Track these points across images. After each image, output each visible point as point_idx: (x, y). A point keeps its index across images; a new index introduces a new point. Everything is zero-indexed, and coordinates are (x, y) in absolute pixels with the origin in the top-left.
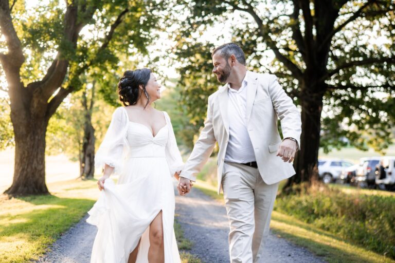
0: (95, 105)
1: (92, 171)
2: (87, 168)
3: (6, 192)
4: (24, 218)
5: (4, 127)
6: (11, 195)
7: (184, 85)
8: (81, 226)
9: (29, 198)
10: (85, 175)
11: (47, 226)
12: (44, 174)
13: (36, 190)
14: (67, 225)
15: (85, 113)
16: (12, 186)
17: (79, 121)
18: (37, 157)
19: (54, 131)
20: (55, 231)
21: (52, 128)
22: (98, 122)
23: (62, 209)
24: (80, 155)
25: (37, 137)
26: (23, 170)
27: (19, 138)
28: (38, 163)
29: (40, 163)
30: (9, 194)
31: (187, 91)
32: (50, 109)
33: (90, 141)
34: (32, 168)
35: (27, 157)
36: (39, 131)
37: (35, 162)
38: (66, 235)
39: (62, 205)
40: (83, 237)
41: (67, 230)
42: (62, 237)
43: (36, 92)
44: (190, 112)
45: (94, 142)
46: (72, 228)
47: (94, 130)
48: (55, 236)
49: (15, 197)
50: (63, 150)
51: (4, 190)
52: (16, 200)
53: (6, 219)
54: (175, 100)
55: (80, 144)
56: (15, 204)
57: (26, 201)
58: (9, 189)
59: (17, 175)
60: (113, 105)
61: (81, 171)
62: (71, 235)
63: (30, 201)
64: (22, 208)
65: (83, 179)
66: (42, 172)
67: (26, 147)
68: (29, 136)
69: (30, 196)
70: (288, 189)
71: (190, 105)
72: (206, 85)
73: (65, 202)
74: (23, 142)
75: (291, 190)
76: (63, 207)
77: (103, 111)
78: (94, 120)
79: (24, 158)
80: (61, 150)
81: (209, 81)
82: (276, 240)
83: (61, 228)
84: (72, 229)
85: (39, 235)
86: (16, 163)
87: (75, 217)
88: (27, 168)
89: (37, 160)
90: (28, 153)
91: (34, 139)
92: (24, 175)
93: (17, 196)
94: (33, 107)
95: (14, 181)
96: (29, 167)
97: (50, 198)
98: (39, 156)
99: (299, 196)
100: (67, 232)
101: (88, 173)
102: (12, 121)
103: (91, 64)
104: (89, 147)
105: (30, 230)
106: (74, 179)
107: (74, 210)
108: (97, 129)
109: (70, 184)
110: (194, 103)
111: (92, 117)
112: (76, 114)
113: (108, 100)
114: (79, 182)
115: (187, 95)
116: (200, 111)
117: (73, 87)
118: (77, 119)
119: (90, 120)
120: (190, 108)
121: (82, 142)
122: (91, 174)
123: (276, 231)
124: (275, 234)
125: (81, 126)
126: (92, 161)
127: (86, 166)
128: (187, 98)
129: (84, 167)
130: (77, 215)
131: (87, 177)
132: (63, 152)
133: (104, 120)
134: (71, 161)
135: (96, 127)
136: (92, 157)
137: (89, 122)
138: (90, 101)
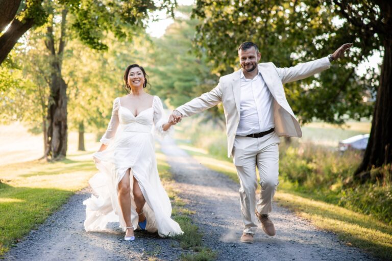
0: (65, 49)
1: (63, 148)
2: (56, 144)
7: (203, 15)
8: (48, 229)
10: (52, 153)
14: (26, 228)
15: (52, 59)
17: (42, 72)
19: (4, 87)
20: (7, 236)
22: (71, 74)
23: (18, 203)
24: (44, 122)
31: (207, 25)
33: (59, 102)
38: (25, 242)
39: (18, 198)
41: (25, 234)
44: (211, 57)
45: (66, 104)
46: (33, 231)
47: (65, 86)
48: (8, 243)
50: (18, 117)
55: (44, 106)
60: (95, 48)
61: (46, 147)
62: (31, 242)
65: (49, 160)
70: (362, 174)
71: (211, 46)
72: (236, 17)
73: (23, 193)
75: (368, 176)
76: (20, 201)
77: (79, 58)
78: (65, 70)
80: (15, 116)
81: (241, 9)
82: (345, 250)
83: (17, 232)
84: (34, 233)
87: (37, 216)
99: (381, 185)
101: (57, 151)
104: (58, 112)
106: (35, 160)
107: (36, 205)
108: (71, 84)
109: (29, 168)
110: (218, 43)
111: (63, 66)
112: (38, 61)
113: (86, 39)
114: (43, 164)
115: (207, 30)
116: (227, 55)
117: (33, 19)
118: (40, 69)
119: (59, 70)
120: (212, 51)
121: (47, 103)
122: (61, 152)
123: (344, 237)
124: (343, 241)
125: (46, 80)
126: (62, 132)
127: (53, 140)
128: (207, 36)
129: (50, 143)
130: (40, 212)
131: (55, 157)
132: (19, 120)
133: (81, 70)
134: (31, 133)
135: (69, 81)
136: (63, 127)
137: (58, 74)
138: (59, 42)
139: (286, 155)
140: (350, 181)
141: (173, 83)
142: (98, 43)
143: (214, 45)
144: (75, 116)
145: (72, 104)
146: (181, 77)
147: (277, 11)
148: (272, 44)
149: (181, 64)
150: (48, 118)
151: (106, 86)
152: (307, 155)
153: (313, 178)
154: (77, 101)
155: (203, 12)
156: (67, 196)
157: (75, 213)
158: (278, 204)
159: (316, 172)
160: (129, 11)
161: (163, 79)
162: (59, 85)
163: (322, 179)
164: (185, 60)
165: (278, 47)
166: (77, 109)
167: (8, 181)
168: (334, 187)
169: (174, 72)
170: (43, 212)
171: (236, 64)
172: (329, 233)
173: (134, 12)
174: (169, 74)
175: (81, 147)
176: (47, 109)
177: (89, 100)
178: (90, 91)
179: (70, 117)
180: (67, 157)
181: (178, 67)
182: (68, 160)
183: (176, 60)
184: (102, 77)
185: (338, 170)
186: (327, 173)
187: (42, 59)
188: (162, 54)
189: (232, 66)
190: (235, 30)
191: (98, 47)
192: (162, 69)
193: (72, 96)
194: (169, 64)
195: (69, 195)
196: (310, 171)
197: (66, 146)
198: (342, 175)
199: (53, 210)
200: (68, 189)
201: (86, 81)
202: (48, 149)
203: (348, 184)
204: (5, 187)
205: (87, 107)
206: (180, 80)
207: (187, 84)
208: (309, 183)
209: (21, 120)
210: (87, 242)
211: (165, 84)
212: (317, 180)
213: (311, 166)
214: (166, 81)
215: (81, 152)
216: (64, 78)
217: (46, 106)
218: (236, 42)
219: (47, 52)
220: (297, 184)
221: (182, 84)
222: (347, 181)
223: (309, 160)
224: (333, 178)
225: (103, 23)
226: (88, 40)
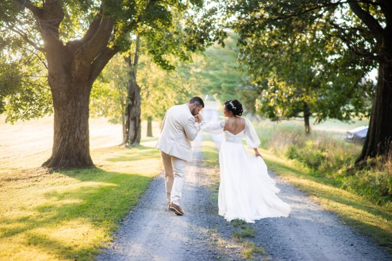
0: (139, 61)
1: (137, 137)
2: (132, 134)
3: (45, 165)
4: (75, 198)
5: (40, 90)
6: (51, 169)
7: (245, 44)
8: (141, 210)
9: (72, 172)
10: (129, 141)
11: (105, 209)
12: (88, 145)
13: (78, 162)
14: (126, 209)
15: (129, 70)
16: (51, 158)
17: (121, 78)
18: (80, 126)
19: (97, 95)
20: (115, 216)
21: (94, 91)
22: (144, 81)
23: (114, 187)
24: (123, 117)
25: (79, 104)
26: (64, 140)
27: (59, 105)
28: (80, 132)
29: (84, 132)
30: (49, 167)
32: (94, 72)
33: (135, 102)
34: (74, 138)
35: (69, 125)
36: (81, 97)
37: (78, 132)
38: (128, 221)
39: (113, 183)
40: (145, 222)
41: (127, 214)
42: (123, 222)
43: (78, 52)
44: (251, 72)
45: (140, 103)
46: (131, 212)
47: (139, 89)
48: (117, 221)
49: (56, 170)
51: (43, 163)
52: (58, 174)
53: (54, 198)
54: (232, 51)
55: (123, 105)
56: (58, 180)
57: (70, 176)
58: (49, 161)
59: (58, 146)
60: (165, 69)
61: (124, 137)
63: (73, 176)
64: (67, 185)
65: (127, 147)
66: (86, 142)
67: (68, 115)
68: (70, 102)
69: (73, 170)
70: (361, 163)
71: (250, 63)
72: (269, 42)
73: (116, 177)
74: (64, 109)
75: (365, 164)
76: (115, 185)
78: (139, 78)
79: (65, 127)
80: (101, 113)
82: (341, 227)
84: (132, 213)
85: (101, 221)
86: (55, 133)
87: (131, 199)
88: (68, 138)
89: (80, 130)
90: (70, 121)
91: (76, 105)
92: (65, 146)
93: (59, 170)
94: (74, 70)
95: (53, 152)
96: (71, 137)
97: (96, 172)
98: (82, 125)
99: (374, 172)
100: (127, 217)
101: (133, 139)
102: (50, 84)
103: (139, 21)
104: (134, 110)
105: (89, 214)
106: (116, 146)
107: (128, 190)
108: (143, 87)
109: (112, 153)
110: (256, 62)
111: (137, 74)
112: (118, 70)
113: (159, 62)
114: (123, 149)
115: (248, 53)
116: (263, 70)
117: (119, 47)
118: (120, 77)
119: (135, 78)
120: (251, 67)
121: (125, 102)
122: (136, 141)
123: (341, 217)
124: (340, 220)
125: (125, 85)
126: (137, 125)
127: (130, 131)
128: (248, 57)
129: (127, 133)
130: (132, 196)
131: (132, 144)
132: (104, 115)
133: (151, 77)
134: (110, 123)
135: (142, 86)
136: (137, 121)
137: (133, 80)
138: (134, 55)
139: (305, 145)
140: (352, 167)
141: (221, 84)
142: (167, 65)
143: (253, 63)
144: (146, 112)
145: (144, 103)
146: (227, 79)
147: (301, 37)
148: (297, 61)
149: (226, 70)
150: (126, 115)
151: (171, 90)
152: (322, 146)
153: (325, 164)
154: (148, 101)
155: (246, 42)
156: (148, 182)
157: (156, 197)
158: (299, 189)
159: (328, 159)
160: (191, 41)
161: (212, 81)
162: (135, 89)
163: (331, 166)
164: (230, 67)
165: (301, 63)
166: (147, 106)
167: (101, 166)
168: (340, 172)
169: (221, 75)
170: (135, 196)
171: (270, 77)
172: (332, 213)
173: (195, 42)
174: (217, 77)
175: (150, 134)
176: (125, 107)
177: (157, 100)
178: (157, 93)
179: (142, 113)
180: (141, 144)
181: (225, 72)
182: (141, 146)
183: (223, 67)
184: (167, 84)
185: (344, 158)
186: (335, 161)
187: (121, 68)
188: (212, 61)
189: (266, 78)
190: (269, 52)
191: (168, 68)
192: (211, 73)
193: (144, 97)
194: (216, 69)
195: (149, 181)
196: (323, 158)
197: (140, 136)
198: (346, 162)
199: (140, 194)
200: (148, 175)
201: (155, 86)
202: (126, 138)
203: (350, 169)
204: (100, 172)
205: (155, 105)
206: (226, 82)
207: (231, 85)
208: (322, 167)
209: (105, 116)
210: (169, 220)
211: (214, 85)
212: (328, 166)
213: (324, 154)
214: (214, 83)
215: (149, 138)
216: (138, 84)
217: (125, 105)
218: (269, 60)
219: (126, 64)
220: (313, 170)
221: (228, 85)
222: (350, 167)
223: (323, 150)
224: (340, 164)
225: (171, 50)
226: (161, 62)
